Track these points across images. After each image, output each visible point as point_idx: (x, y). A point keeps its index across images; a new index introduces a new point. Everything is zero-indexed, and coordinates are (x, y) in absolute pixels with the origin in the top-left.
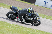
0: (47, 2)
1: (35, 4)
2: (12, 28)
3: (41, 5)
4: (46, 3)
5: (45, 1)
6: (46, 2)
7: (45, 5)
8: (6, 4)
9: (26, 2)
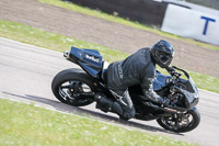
0: (213, 21)
1: (163, 29)
2: (64, 131)
3: (187, 32)
4: (210, 23)
5: (203, 18)
6: (208, 20)
7: (204, 33)
8: (40, 27)
9: (125, 18)
